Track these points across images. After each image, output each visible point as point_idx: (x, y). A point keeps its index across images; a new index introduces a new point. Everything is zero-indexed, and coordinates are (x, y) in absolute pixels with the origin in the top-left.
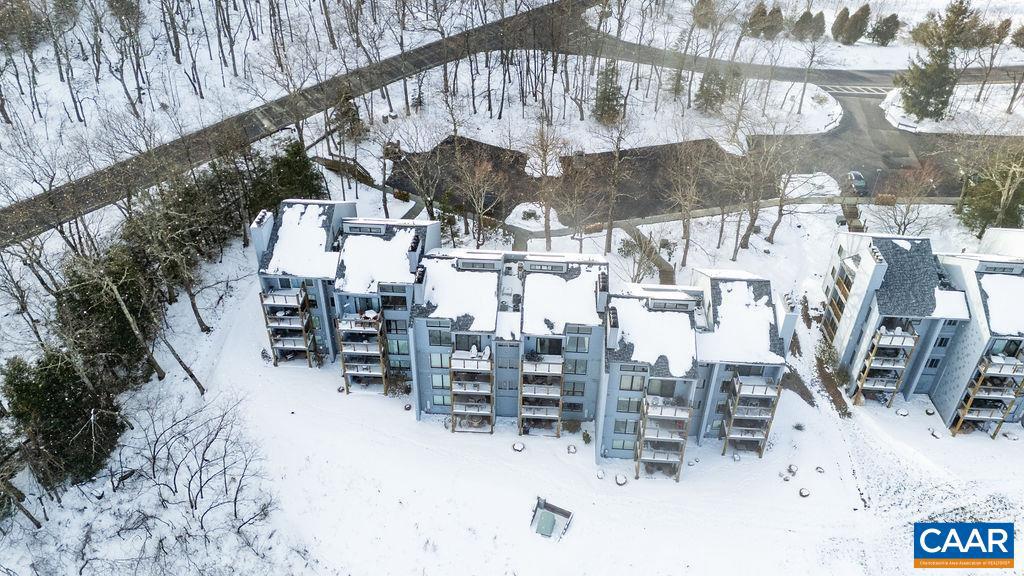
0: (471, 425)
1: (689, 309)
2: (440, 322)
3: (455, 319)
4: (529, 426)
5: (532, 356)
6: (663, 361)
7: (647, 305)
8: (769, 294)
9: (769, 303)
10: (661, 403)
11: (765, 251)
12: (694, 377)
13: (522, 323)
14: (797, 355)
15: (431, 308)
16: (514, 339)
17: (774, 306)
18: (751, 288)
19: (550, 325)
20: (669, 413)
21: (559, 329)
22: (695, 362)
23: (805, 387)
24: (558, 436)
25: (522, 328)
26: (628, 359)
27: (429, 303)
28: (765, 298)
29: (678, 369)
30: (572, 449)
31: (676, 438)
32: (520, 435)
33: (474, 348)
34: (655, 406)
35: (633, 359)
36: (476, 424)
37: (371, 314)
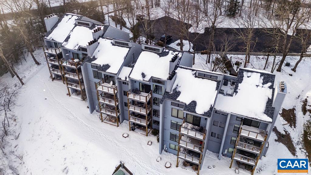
0: (110, 121)
1: (218, 80)
2: (97, 67)
3: (102, 66)
4: (134, 127)
5: (136, 92)
6: (194, 104)
7: (195, 74)
8: (273, 82)
9: (271, 87)
10: (189, 127)
11: (290, 75)
12: (209, 116)
13: (131, 72)
14: (293, 127)
15: (94, 59)
16: (126, 80)
17: (274, 90)
18: (263, 77)
19: (143, 75)
20: (192, 134)
21: (147, 78)
22: (211, 108)
23: (293, 144)
24: (147, 136)
25: (130, 75)
26: (175, 99)
27: (94, 57)
28: (269, 84)
29: (200, 110)
30: (150, 143)
31: (197, 150)
32: (130, 130)
33: (111, 82)
34: (186, 128)
35: (177, 99)
36: (113, 121)
37: (76, 60)
